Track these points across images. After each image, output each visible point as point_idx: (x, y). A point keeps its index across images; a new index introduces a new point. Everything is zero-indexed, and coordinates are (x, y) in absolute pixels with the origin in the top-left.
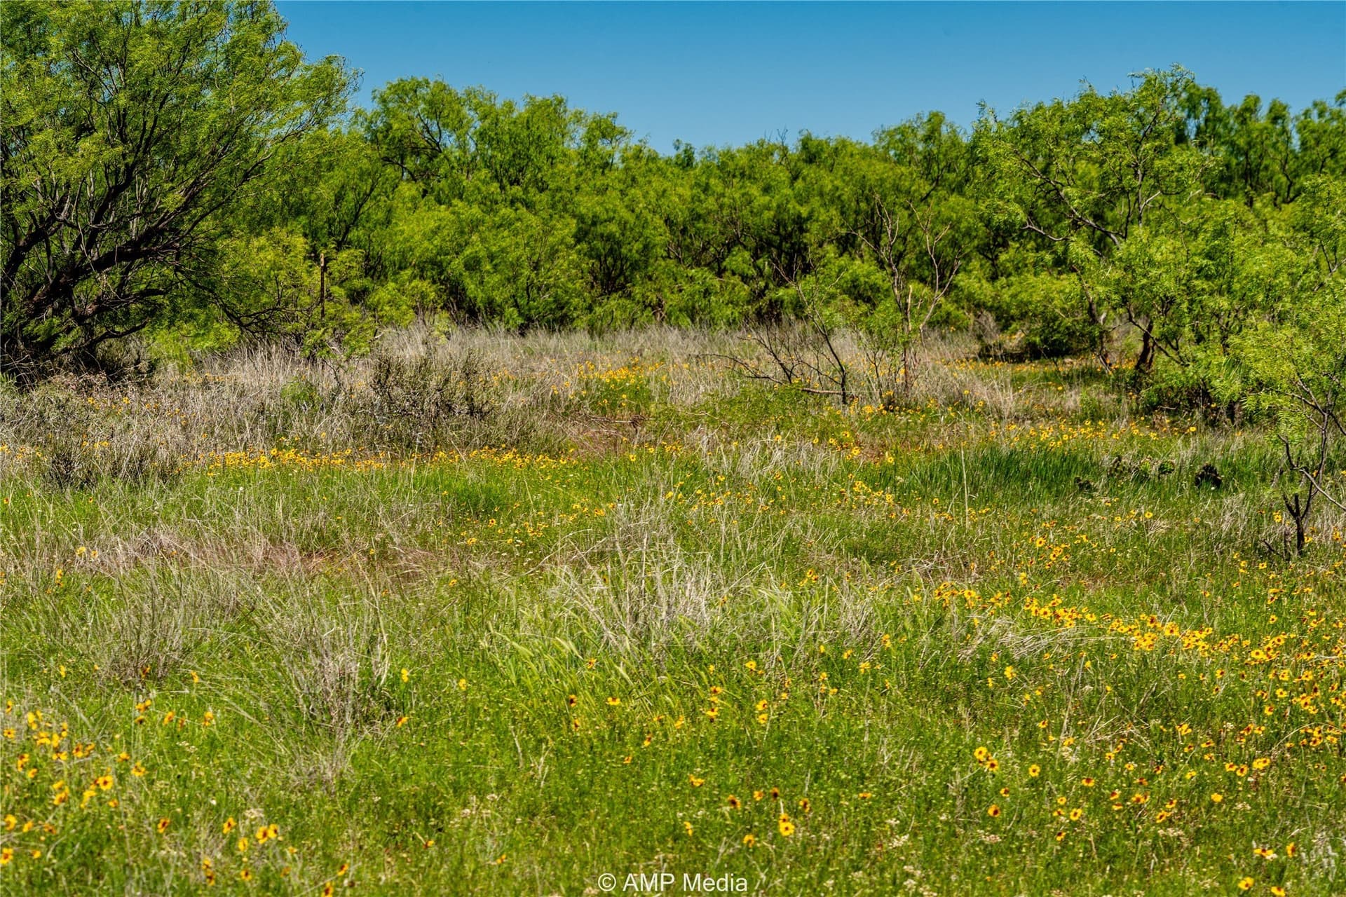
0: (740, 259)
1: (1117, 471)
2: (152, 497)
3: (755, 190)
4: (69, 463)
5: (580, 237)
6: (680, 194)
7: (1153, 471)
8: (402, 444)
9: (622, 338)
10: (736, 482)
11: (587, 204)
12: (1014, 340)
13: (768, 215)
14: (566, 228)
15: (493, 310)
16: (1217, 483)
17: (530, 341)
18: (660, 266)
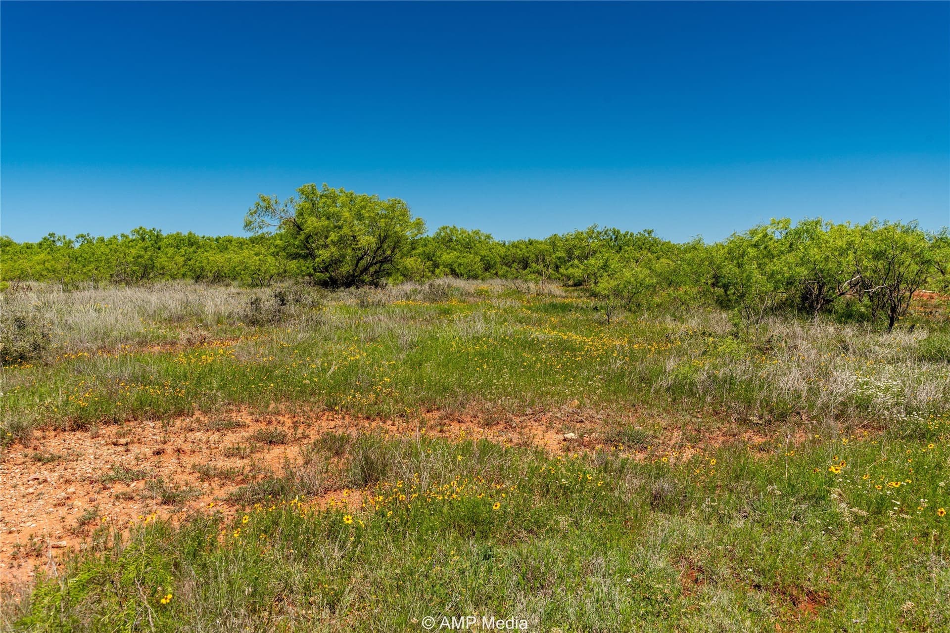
0: (515, 265)
1: (577, 307)
2: (380, 310)
3: (518, 250)
4: (364, 302)
5: (481, 260)
6: (502, 251)
7: (585, 307)
8: (433, 301)
9: (489, 281)
10: (499, 308)
11: (483, 253)
12: (571, 283)
13: (521, 256)
14: (478, 259)
15: (462, 275)
16: (597, 310)
17: (469, 282)
18: (498, 265)
